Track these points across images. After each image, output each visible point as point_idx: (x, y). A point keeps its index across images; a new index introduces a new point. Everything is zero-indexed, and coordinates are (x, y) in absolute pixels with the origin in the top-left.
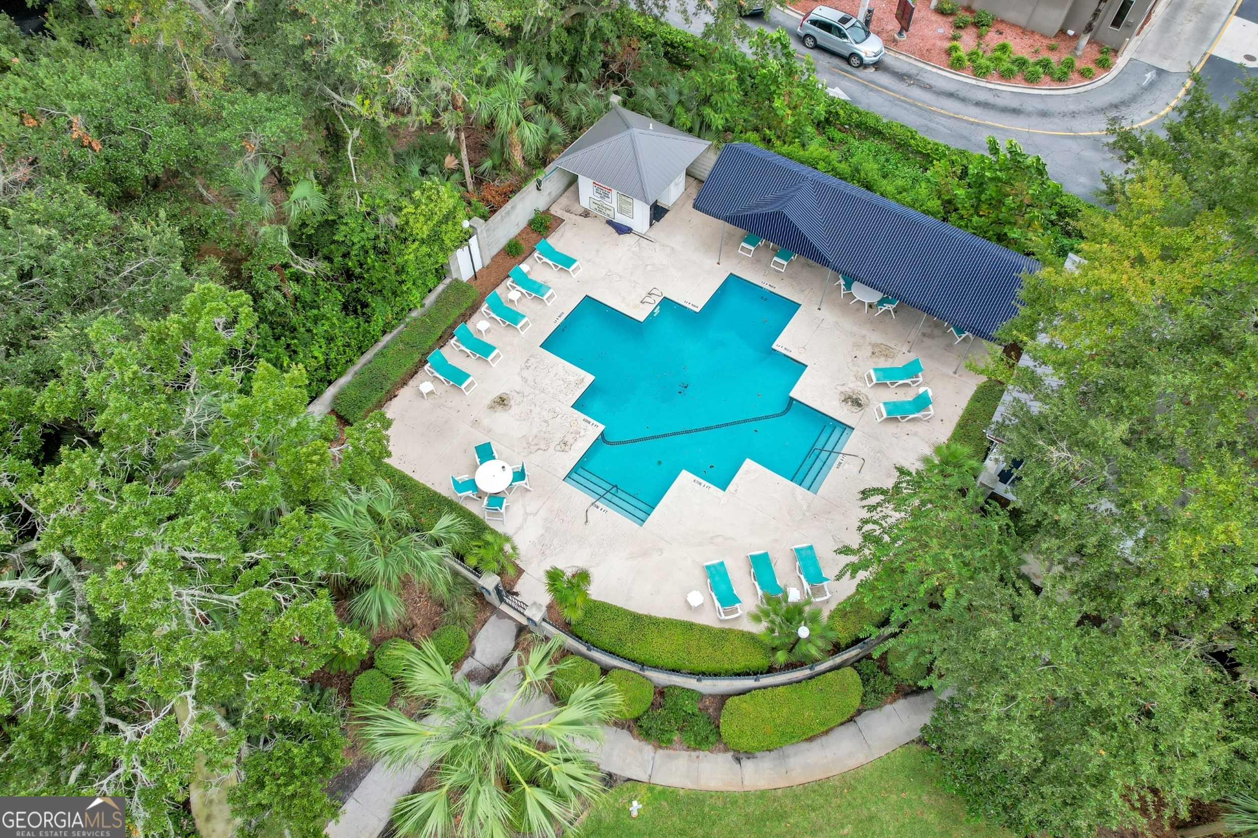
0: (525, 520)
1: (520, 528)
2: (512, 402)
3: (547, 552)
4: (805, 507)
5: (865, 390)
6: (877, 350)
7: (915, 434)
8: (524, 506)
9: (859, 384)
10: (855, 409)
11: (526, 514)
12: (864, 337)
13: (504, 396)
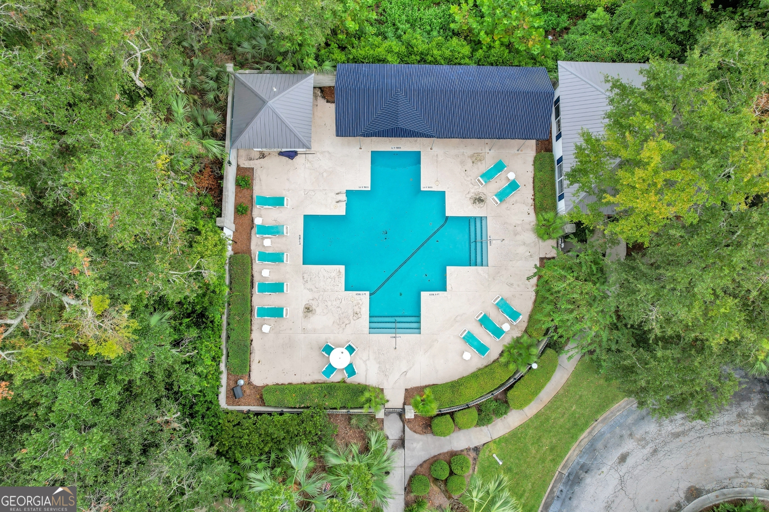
0: (366, 365)
1: (367, 370)
2: (314, 307)
3: (387, 374)
4: (487, 277)
5: (480, 189)
6: (474, 159)
7: (516, 202)
8: (361, 359)
9: (476, 187)
10: (481, 205)
11: (365, 362)
12: (463, 154)
13: (307, 306)
